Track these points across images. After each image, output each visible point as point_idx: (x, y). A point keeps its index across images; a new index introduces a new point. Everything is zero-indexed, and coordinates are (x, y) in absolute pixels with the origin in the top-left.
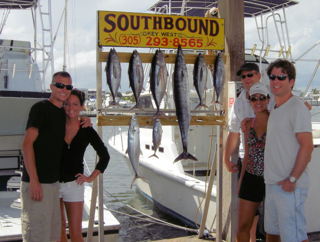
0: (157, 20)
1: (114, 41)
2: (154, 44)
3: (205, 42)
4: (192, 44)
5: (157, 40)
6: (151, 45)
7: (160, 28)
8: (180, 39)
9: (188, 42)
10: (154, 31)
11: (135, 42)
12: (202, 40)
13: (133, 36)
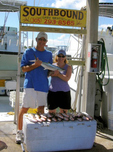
0: (51, 11)
1: (28, 20)
2: (48, 23)
3: (75, 23)
4: (69, 24)
5: (50, 21)
6: (47, 23)
7: (52, 15)
8: (62, 21)
9: (66, 22)
10: (49, 16)
11: (39, 21)
12: (74, 22)
13: (37, 19)
